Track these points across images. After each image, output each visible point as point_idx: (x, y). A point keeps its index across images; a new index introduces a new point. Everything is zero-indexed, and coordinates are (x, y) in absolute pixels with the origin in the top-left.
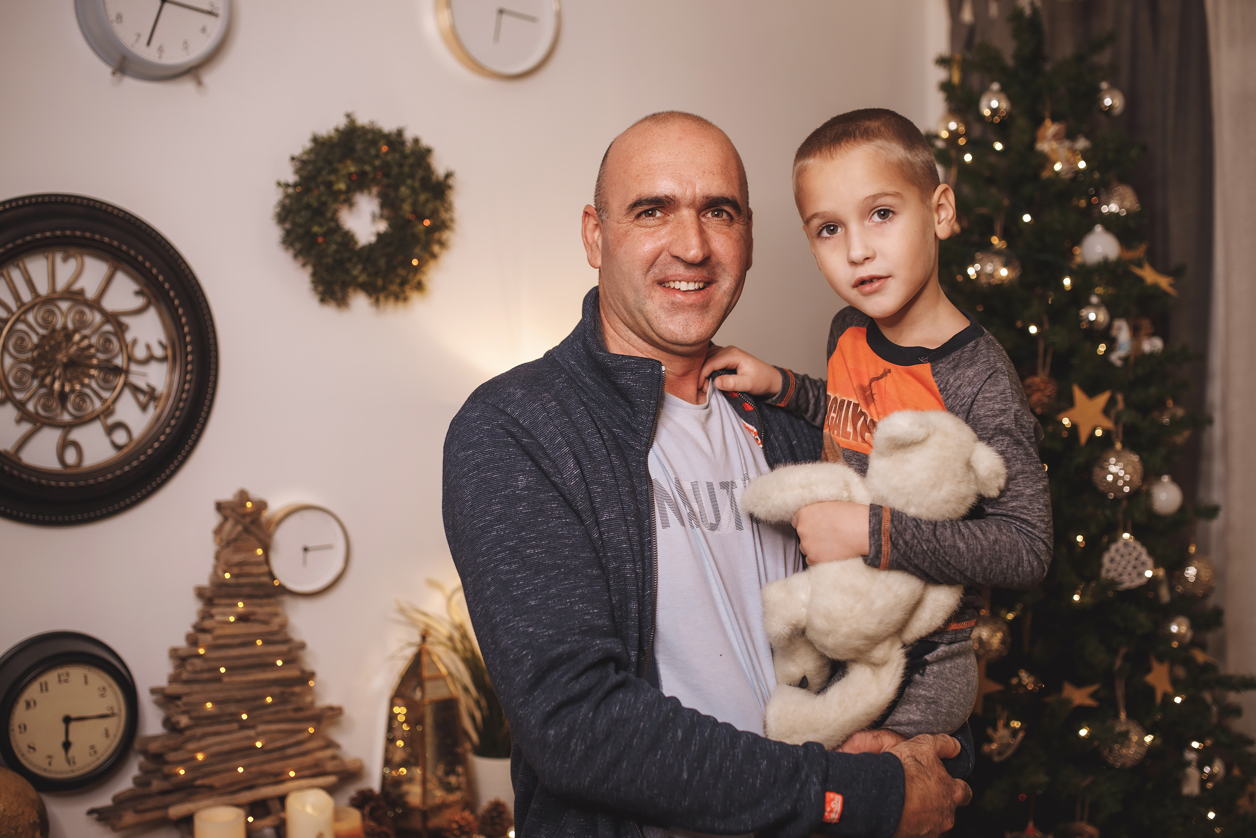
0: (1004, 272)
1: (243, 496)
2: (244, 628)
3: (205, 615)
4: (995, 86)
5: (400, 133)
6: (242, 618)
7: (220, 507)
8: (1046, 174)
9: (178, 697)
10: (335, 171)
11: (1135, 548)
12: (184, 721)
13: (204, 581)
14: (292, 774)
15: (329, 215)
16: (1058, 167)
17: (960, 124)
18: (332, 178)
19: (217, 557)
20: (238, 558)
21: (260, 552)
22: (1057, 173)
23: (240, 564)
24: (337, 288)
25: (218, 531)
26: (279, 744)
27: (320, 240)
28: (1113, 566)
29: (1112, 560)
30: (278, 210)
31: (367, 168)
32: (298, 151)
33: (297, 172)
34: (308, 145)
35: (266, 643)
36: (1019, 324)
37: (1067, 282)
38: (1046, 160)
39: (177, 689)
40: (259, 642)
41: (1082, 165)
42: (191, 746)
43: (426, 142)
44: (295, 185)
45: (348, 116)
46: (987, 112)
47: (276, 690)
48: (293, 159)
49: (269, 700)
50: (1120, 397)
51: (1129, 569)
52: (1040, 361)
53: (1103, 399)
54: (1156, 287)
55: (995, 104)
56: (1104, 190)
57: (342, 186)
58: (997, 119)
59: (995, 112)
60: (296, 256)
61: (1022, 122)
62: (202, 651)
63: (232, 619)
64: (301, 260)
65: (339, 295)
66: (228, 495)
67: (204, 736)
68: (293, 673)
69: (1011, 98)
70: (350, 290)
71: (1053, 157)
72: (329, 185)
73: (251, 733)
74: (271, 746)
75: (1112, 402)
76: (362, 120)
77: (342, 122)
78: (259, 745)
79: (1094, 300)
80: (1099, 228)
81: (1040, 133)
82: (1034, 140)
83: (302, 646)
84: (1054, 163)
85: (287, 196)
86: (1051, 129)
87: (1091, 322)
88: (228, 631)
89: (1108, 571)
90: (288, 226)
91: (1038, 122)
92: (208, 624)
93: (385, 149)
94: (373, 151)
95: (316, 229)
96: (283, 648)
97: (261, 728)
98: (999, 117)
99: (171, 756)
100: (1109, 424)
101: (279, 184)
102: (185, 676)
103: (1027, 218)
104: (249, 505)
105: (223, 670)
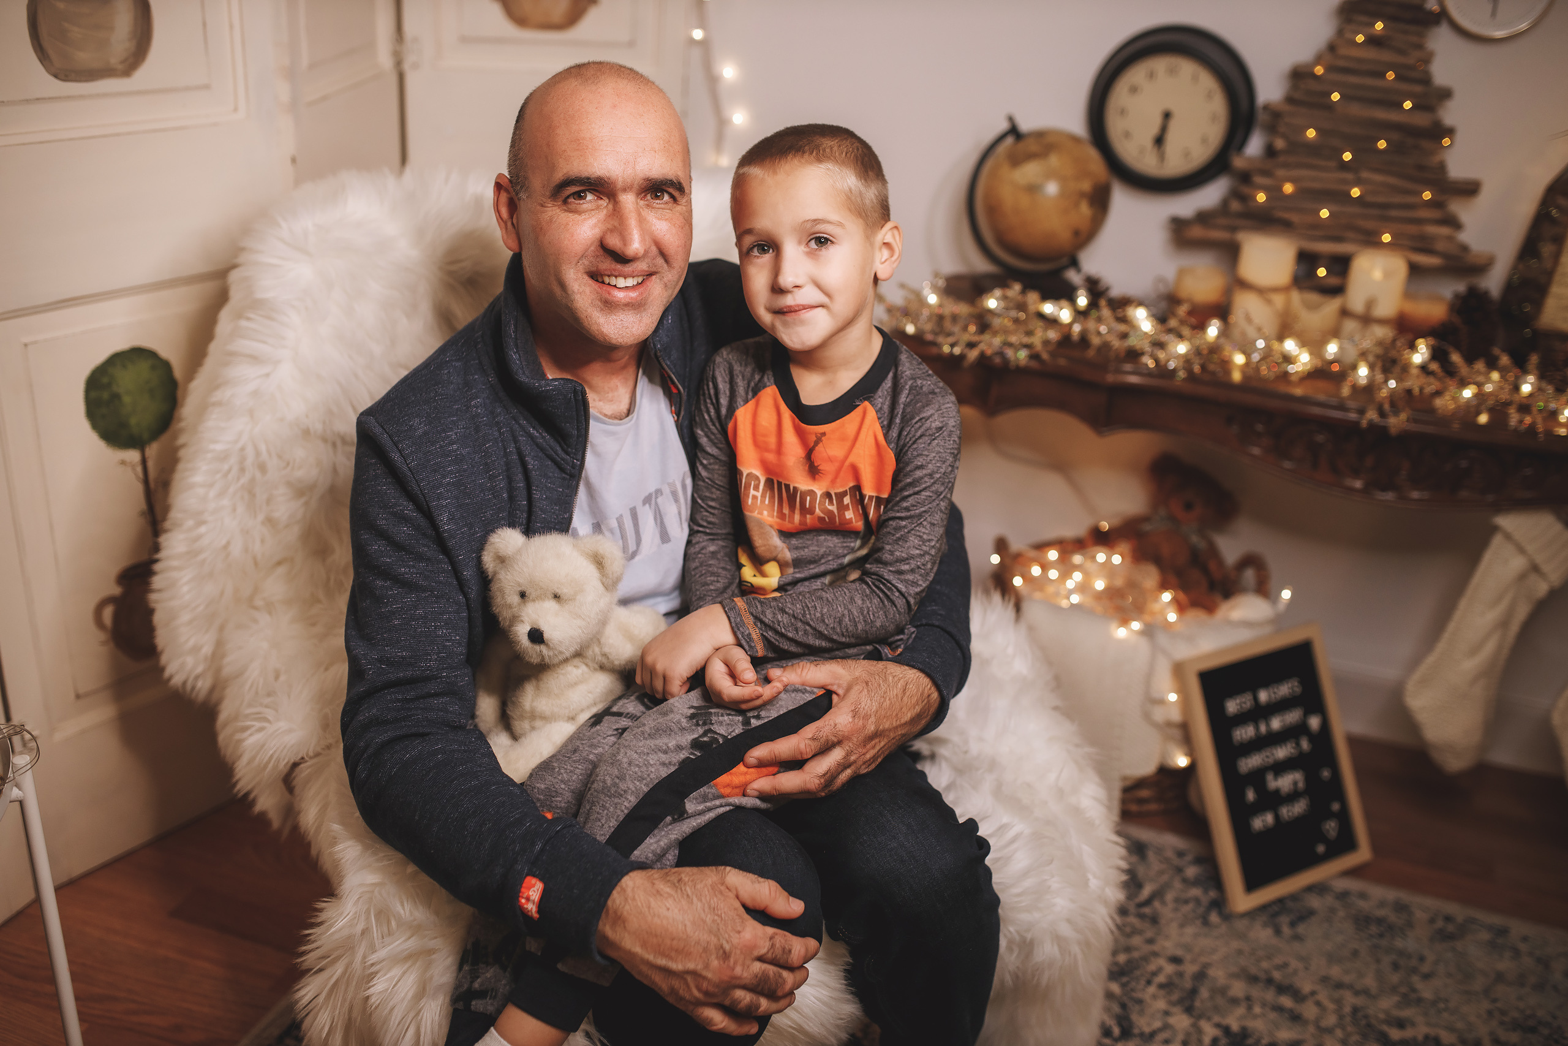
2: (1373, 53)
3: (1340, 32)
6: (1374, 41)
12: (1280, 144)
14: (1386, 238)
26: (1381, 199)
35: (1398, 77)
40: (1391, 75)
42: (1281, 173)
47: (1395, 135)
49: (1382, 144)
62: (1319, 69)
63: (1360, 38)
67: (1299, 166)
68: (1422, 120)
73: (1349, 176)
74: (1370, 199)
78: (1356, 192)
83: (1446, 94)
88: (1351, 51)
92: (1339, 43)
96: (1418, 89)
97: (1365, 174)
99: (1259, 180)
105: (1336, 97)
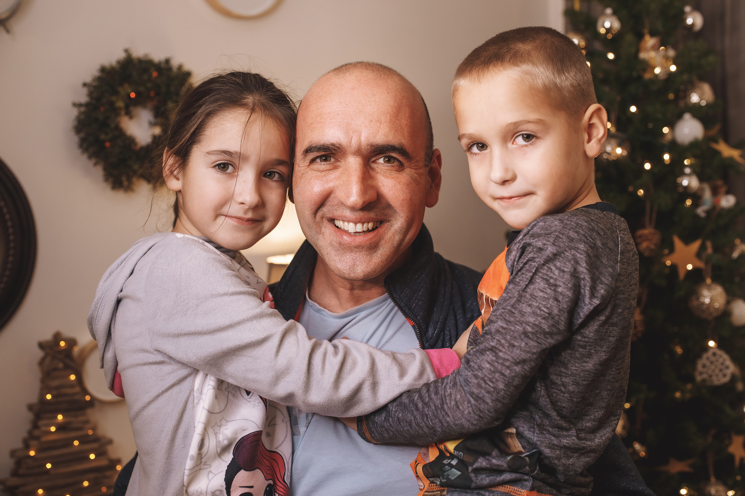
0: (619, 151)
1: (57, 337)
2: (62, 436)
3: (35, 426)
4: (609, 11)
5: (167, 61)
6: (61, 428)
7: (41, 346)
8: (647, 76)
9: (17, 487)
10: (116, 93)
11: (721, 356)
13: (34, 399)
15: (113, 125)
16: (657, 71)
17: (581, 40)
18: (114, 98)
19: (43, 381)
20: (55, 383)
21: (73, 377)
22: (656, 76)
23: (58, 388)
24: (124, 179)
25: (41, 363)
27: (108, 144)
28: (705, 370)
29: (704, 366)
30: (75, 123)
31: (142, 89)
32: (88, 79)
33: (90, 94)
34: (97, 74)
35: (81, 443)
36: (631, 189)
37: (667, 157)
38: (648, 66)
39: (16, 481)
40: (76, 443)
41: (673, 68)
43: (187, 67)
44: (87, 105)
45: (126, 51)
46: (602, 31)
47: (91, 476)
48: (85, 85)
49: (86, 484)
50: (709, 244)
51: (717, 371)
52: (647, 218)
53: (696, 245)
54: (731, 159)
55: (607, 25)
56: (690, 87)
57: (120, 104)
58: (610, 36)
59: (608, 30)
60: (90, 157)
61: (629, 38)
62: (32, 453)
63: (53, 429)
64: (93, 161)
65: (125, 183)
66: (47, 336)
68: (103, 462)
69: (620, 19)
70: (134, 180)
71: (653, 62)
72: (112, 104)
75: (703, 247)
76: (138, 52)
77: (121, 55)
79: (688, 171)
80: (687, 116)
81: (643, 44)
82: (638, 51)
83: (110, 442)
84: (654, 68)
85: (80, 113)
86: (650, 41)
87: (686, 188)
88: (51, 438)
89: (701, 373)
90: (82, 135)
91: (640, 37)
92: (36, 433)
93: (155, 74)
94: (145, 77)
95: (103, 137)
96: (94, 445)
98: (612, 34)
100: (700, 265)
101: (75, 105)
102: (21, 471)
103: (633, 109)
104: (62, 344)
105: (49, 466)
